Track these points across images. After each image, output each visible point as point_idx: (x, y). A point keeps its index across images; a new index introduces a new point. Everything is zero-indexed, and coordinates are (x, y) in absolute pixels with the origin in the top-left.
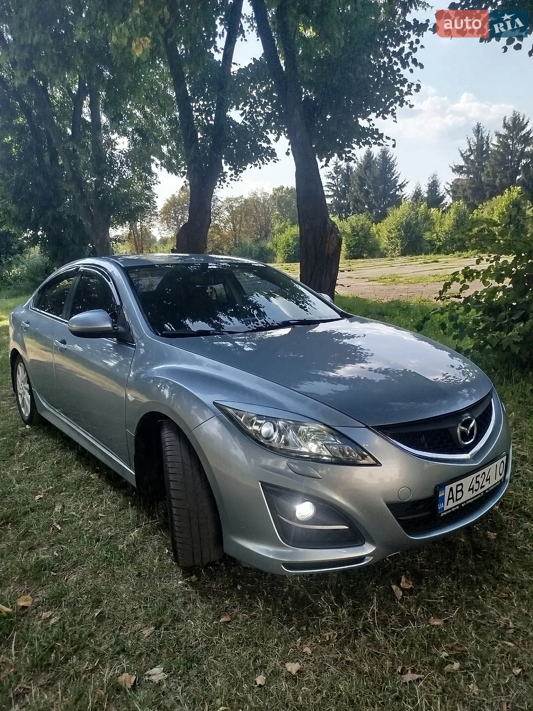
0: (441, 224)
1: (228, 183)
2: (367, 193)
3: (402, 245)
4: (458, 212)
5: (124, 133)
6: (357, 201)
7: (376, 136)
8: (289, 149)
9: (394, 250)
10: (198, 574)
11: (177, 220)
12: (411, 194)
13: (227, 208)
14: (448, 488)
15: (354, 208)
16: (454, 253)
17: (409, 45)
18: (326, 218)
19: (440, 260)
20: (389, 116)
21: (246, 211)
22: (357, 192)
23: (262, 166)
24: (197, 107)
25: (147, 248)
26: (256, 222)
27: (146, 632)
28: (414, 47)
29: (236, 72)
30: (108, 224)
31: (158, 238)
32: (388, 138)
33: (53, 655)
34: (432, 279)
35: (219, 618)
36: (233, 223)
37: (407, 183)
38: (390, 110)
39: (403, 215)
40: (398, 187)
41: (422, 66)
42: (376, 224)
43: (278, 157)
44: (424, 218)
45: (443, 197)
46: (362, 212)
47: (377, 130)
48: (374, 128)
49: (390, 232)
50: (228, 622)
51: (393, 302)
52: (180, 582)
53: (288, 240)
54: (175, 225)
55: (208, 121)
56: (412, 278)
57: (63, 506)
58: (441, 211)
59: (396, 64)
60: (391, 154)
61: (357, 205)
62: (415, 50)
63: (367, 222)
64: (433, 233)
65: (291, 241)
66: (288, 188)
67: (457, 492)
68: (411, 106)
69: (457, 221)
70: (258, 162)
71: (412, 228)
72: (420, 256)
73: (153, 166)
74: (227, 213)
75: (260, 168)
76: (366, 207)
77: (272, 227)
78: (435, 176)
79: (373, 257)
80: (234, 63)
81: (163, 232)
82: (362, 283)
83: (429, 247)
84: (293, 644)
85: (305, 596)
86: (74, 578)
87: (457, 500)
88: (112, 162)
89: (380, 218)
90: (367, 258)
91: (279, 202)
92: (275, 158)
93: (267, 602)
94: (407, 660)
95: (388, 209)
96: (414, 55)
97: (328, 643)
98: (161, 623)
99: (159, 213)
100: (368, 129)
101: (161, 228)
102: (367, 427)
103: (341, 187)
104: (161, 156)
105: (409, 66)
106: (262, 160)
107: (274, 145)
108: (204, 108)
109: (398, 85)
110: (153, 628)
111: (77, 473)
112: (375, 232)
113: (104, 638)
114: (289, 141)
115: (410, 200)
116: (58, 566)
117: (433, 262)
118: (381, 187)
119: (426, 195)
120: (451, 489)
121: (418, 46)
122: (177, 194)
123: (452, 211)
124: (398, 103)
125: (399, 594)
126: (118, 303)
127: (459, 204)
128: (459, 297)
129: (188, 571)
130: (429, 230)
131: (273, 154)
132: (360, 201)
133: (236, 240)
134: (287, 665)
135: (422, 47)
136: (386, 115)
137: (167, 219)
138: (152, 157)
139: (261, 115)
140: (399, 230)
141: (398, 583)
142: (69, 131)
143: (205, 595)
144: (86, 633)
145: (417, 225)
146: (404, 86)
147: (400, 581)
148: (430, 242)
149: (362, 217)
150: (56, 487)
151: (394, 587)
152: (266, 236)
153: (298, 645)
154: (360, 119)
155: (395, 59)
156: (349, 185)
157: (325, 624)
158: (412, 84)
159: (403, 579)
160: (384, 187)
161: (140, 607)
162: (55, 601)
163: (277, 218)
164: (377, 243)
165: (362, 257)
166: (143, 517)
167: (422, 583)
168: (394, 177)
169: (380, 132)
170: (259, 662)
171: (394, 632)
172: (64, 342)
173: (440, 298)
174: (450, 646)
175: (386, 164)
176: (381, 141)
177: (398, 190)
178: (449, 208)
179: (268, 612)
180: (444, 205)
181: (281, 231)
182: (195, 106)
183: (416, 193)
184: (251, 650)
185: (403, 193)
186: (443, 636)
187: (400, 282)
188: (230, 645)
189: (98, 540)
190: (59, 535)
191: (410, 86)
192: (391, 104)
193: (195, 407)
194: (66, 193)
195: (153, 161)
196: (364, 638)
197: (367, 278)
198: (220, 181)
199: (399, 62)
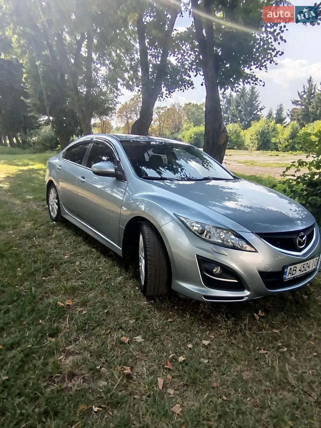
0: (283, 134)
1: (164, 99)
2: (240, 111)
3: (258, 144)
4: (293, 128)
5: (104, 64)
6: (234, 115)
7: (254, 79)
8: (203, 83)
9: (253, 146)
10: (155, 300)
11: (127, 117)
12: (266, 115)
13: (156, 113)
14: (289, 268)
15: (232, 119)
16: (288, 152)
17: (279, 28)
18: (221, 124)
19: (280, 155)
20: (263, 68)
21: (168, 116)
22: (234, 110)
23: (185, 90)
24: (151, 53)
25: (108, 132)
26: (173, 122)
27: (132, 322)
28: (282, 29)
29: (175, 35)
30: (91, 116)
31: (114, 127)
32: (261, 81)
33: (87, 326)
34: (275, 165)
35: (167, 319)
36: (159, 122)
37: (265, 107)
38: (264, 65)
39: (261, 126)
40: (259, 110)
41: (285, 41)
42: (244, 130)
43: (194, 86)
44: (273, 130)
45: (285, 118)
46: (236, 122)
47: (255, 75)
48: (254, 74)
49: (252, 136)
50: (172, 322)
51: (252, 176)
52: (146, 303)
53: (191, 134)
54: (126, 120)
55: (156, 62)
56: (263, 164)
57: (80, 262)
58: (283, 126)
59: (271, 38)
60: (257, 90)
61: (234, 118)
62: (283, 31)
63: (239, 128)
64: (277, 139)
65: (193, 135)
66: (193, 104)
67: (294, 270)
68: (276, 64)
69: (292, 133)
70: (183, 88)
71: (265, 135)
72: (268, 151)
73: (119, 84)
74: (157, 116)
75: (183, 91)
76: (239, 119)
77: (182, 126)
78: (281, 105)
79: (240, 149)
80: (175, 30)
81: (118, 123)
82: (234, 163)
83: (273, 147)
84: (205, 333)
85: (210, 315)
86: (91, 295)
87: (293, 274)
88: (97, 80)
89: (247, 126)
90: (236, 149)
91: (188, 112)
92: (193, 86)
93: (191, 315)
94: (261, 345)
95: (252, 122)
96: (281, 34)
97: (222, 334)
98: (139, 318)
99: (117, 112)
100: (250, 75)
101: (117, 121)
102: (253, 233)
103: (225, 106)
104: (124, 79)
105: (278, 40)
106: (185, 87)
107: (193, 79)
108: (155, 53)
109: (271, 51)
110: (134, 320)
111: (84, 248)
112: (243, 135)
113: (111, 322)
114: (203, 77)
115: (265, 118)
116: (82, 289)
117: (276, 156)
118: (249, 109)
119: (275, 116)
120: (291, 269)
121: (284, 29)
122: (128, 102)
123: (290, 126)
124: (269, 61)
125: (258, 318)
126: (118, 159)
127: (294, 123)
128: (294, 176)
129: (149, 298)
130: (275, 137)
131: (192, 84)
132: (236, 116)
133: (160, 131)
134: (203, 341)
135: (287, 30)
136: (261, 68)
137: (121, 116)
138: (119, 79)
139: (188, 61)
140: (257, 135)
141: (257, 313)
142: (73, 61)
143: (159, 309)
144: (102, 319)
145: (268, 133)
146: (274, 52)
147: (258, 312)
148: (274, 143)
149: (236, 125)
150: (75, 253)
151: (255, 314)
152: (178, 131)
153: (207, 334)
154: (246, 68)
155: (270, 36)
156: (230, 105)
157: (221, 327)
158: (279, 51)
159: (260, 311)
160: (251, 109)
161: (127, 311)
162: (84, 304)
163: (186, 121)
164: (243, 142)
165: (234, 149)
166: (123, 271)
167: (269, 314)
168: (257, 103)
169: (256, 77)
170: (189, 339)
171: (255, 333)
172: (84, 178)
173: (283, 175)
174: (282, 341)
175: (254, 95)
176: (256, 82)
177: (259, 111)
178: (288, 124)
179: (192, 319)
180: (285, 123)
181: (187, 129)
182: (150, 53)
183: (269, 114)
184: (184, 334)
185: (261, 114)
186: (280, 337)
187: (256, 165)
188: (174, 331)
189: (101, 280)
190: (80, 276)
191: (277, 53)
192: (265, 61)
193: (160, 215)
194: (69, 96)
195: (118, 81)
196: (240, 334)
197: (237, 161)
198: (159, 97)
199: (272, 37)
